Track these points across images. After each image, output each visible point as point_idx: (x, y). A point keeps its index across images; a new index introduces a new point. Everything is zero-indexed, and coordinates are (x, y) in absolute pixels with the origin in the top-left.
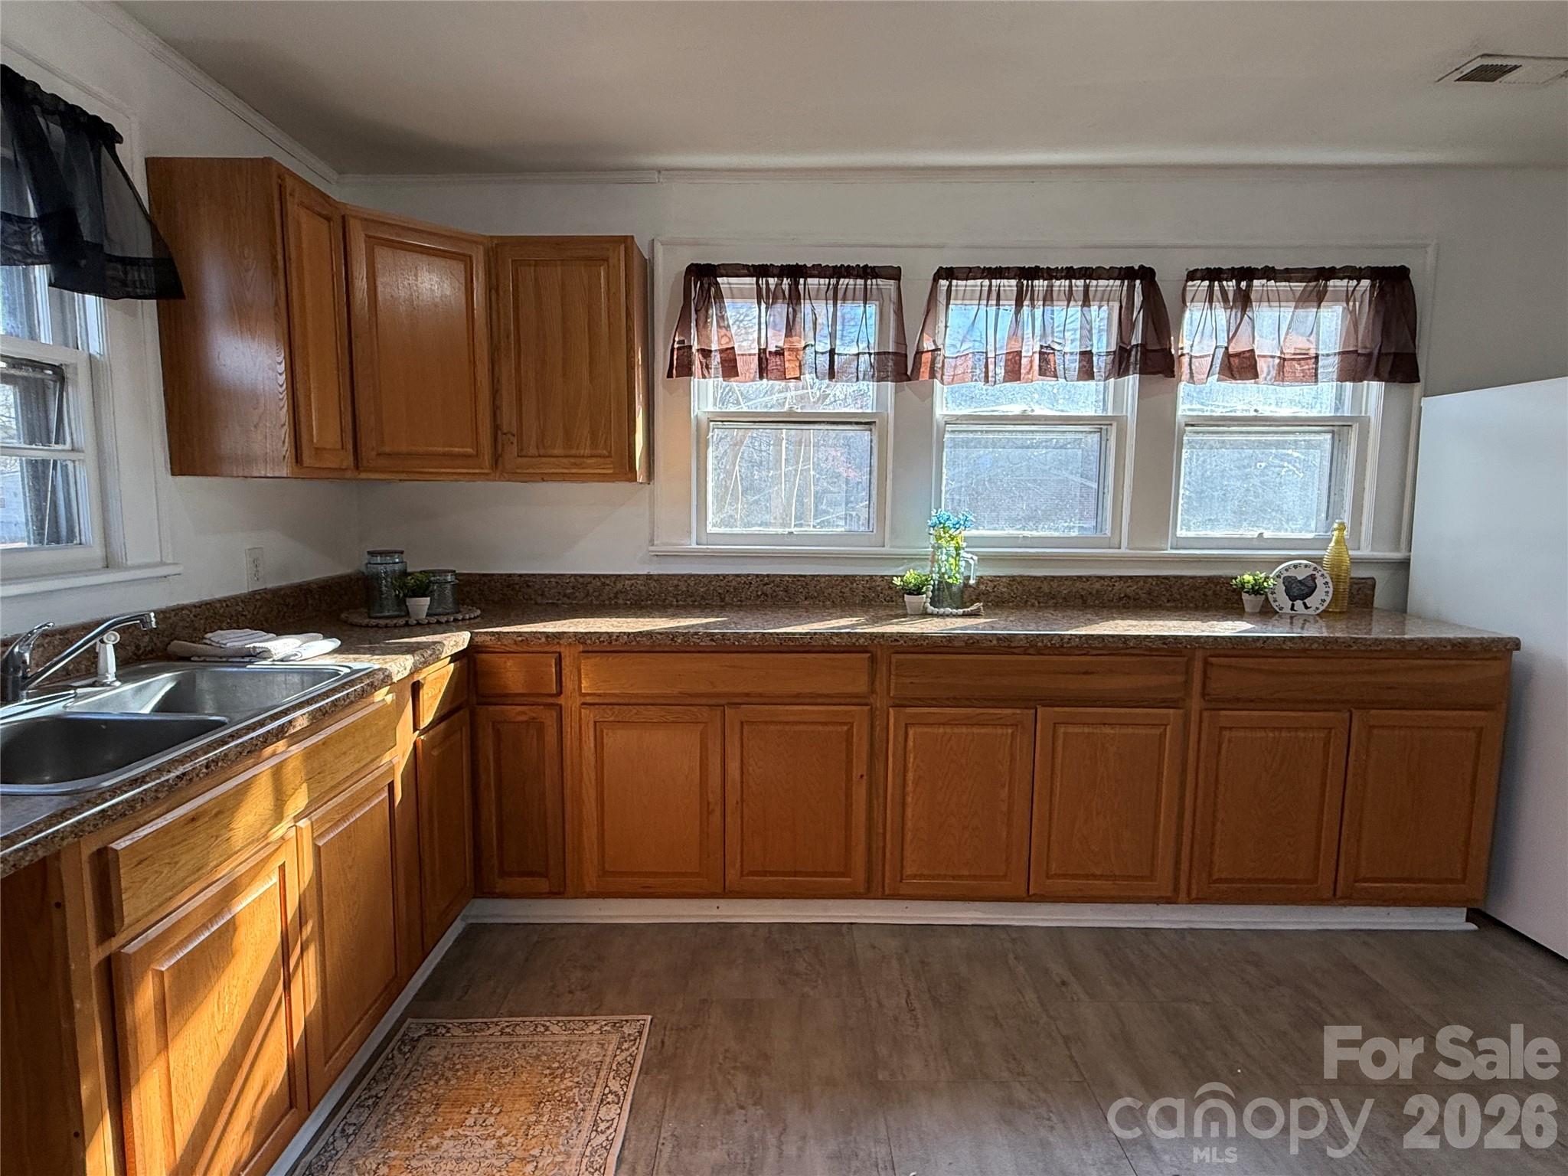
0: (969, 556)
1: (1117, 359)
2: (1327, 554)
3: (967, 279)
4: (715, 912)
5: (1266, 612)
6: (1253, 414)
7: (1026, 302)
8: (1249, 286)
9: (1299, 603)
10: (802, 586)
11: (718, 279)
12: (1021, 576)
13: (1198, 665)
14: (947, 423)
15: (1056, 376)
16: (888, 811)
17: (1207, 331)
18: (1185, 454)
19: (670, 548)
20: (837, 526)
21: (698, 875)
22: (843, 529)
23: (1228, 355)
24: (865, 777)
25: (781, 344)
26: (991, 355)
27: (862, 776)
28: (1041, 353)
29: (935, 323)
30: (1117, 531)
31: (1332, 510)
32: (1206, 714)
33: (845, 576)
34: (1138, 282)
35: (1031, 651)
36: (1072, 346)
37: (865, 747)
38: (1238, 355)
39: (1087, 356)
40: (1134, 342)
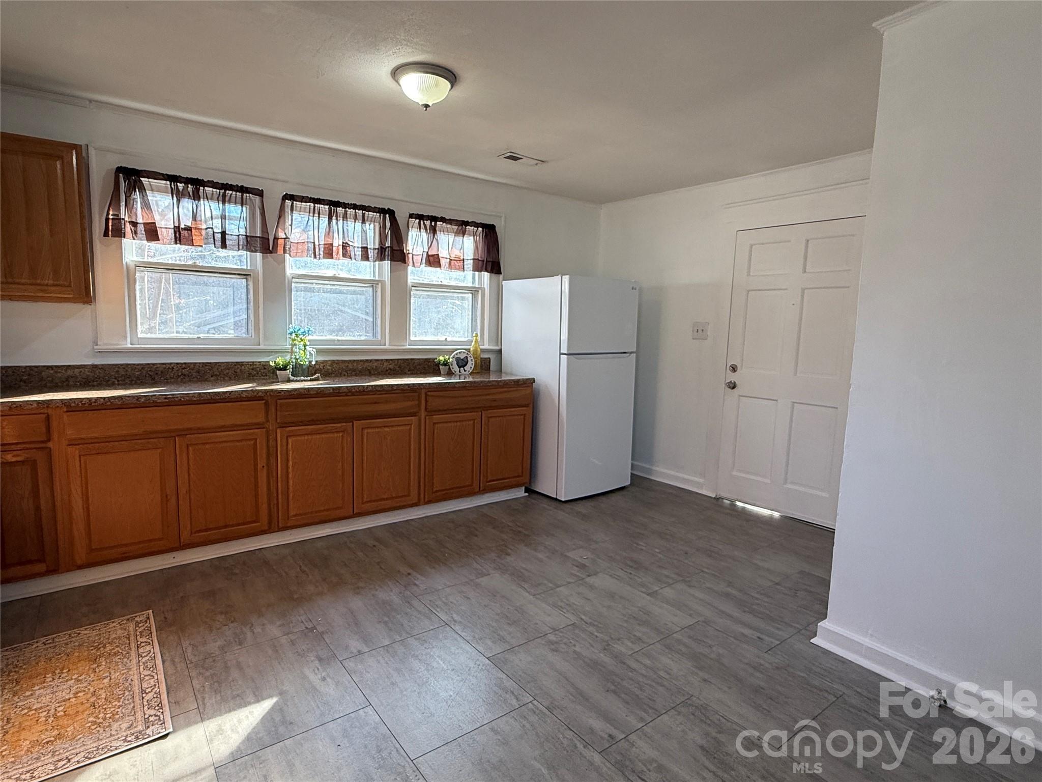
0: (311, 349)
1: (380, 252)
2: (472, 348)
3: (302, 202)
4: (173, 561)
5: (450, 373)
6: (440, 283)
7: (334, 218)
8: (436, 224)
9: (462, 369)
10: (209, 369)
11: (141, 179)
12: (338, 360)
13: (423, 396)
14: (293, 278)
15: (351, 258)
16: (279, 484)
17: (420, 242)
18: (412, 301)
19: (112, 347)
20: (230, 334)
21: (160, 539)
22: (233, 336)
23: (428, 256)
24: (265, 467)
25: (189, 224)
26: (317, 243)
27: (263, 467)
28: (343, 246)
29: (284, 223)
30: (384, 337)
31: (473, 329)
32: (427, 417)
33: (236, 363)
34: (387, 215)
35: (350, 394)
36: (357, 243)
37: (265, 451)
38: (433, 256)
39: (365, 249)
40: (387, 245)
